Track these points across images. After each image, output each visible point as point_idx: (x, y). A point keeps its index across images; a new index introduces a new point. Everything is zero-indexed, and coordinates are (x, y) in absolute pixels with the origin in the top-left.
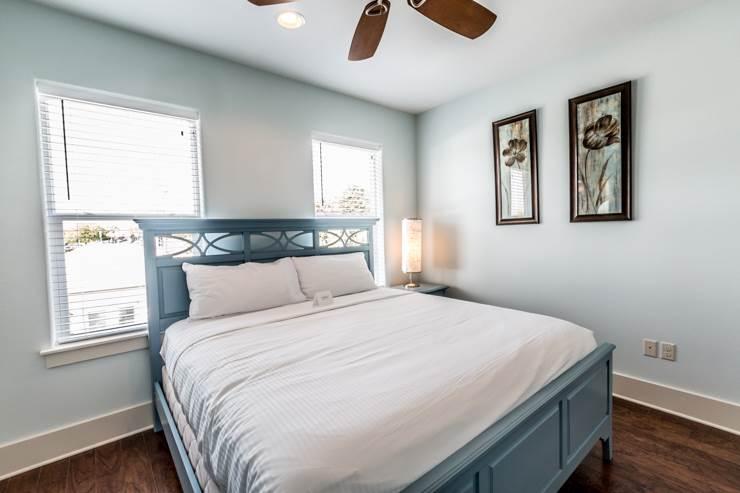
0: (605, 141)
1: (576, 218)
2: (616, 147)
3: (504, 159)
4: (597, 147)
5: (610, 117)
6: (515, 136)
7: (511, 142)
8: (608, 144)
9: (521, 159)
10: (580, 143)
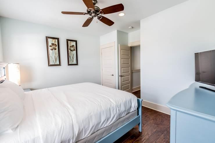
0: (73, 50)
1: (69, 65)
2: (75, 52)
3: (50, 48)
4: (72, 51)
5: (74, 46)
6: (53, 42)
7: (52, 44)
8: (74, 51)
9: (55, 49)
10: (69, 49)
